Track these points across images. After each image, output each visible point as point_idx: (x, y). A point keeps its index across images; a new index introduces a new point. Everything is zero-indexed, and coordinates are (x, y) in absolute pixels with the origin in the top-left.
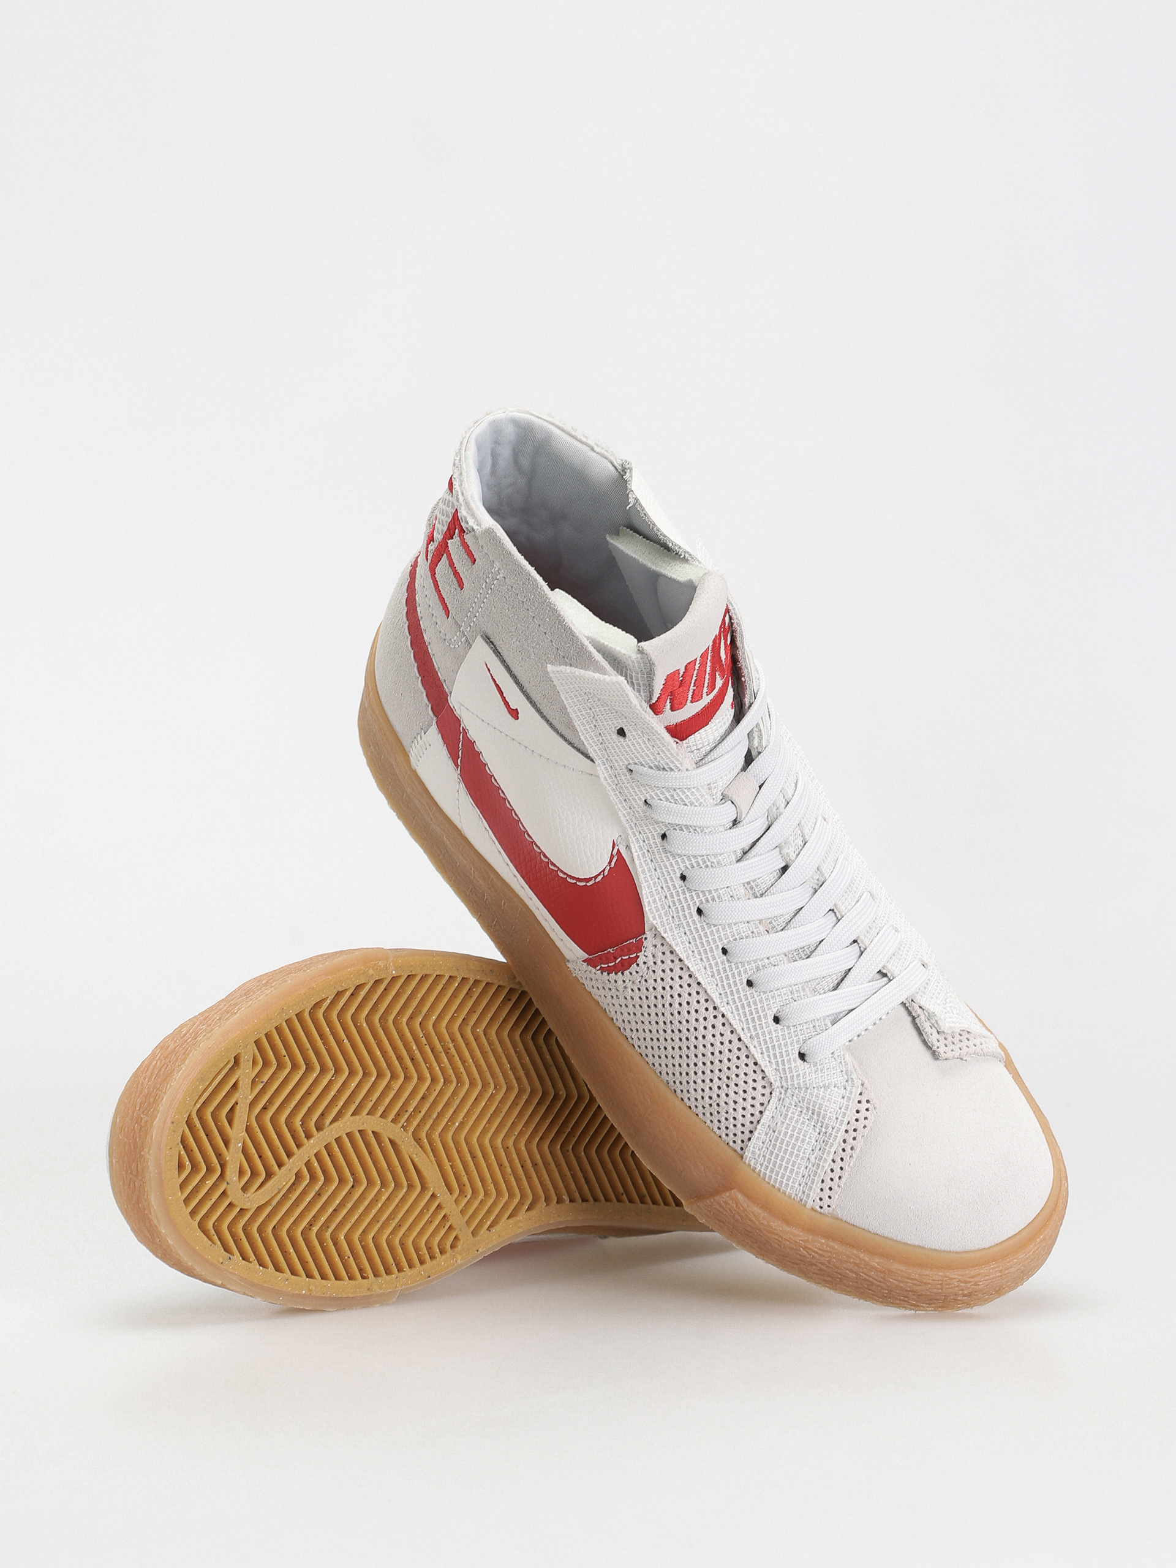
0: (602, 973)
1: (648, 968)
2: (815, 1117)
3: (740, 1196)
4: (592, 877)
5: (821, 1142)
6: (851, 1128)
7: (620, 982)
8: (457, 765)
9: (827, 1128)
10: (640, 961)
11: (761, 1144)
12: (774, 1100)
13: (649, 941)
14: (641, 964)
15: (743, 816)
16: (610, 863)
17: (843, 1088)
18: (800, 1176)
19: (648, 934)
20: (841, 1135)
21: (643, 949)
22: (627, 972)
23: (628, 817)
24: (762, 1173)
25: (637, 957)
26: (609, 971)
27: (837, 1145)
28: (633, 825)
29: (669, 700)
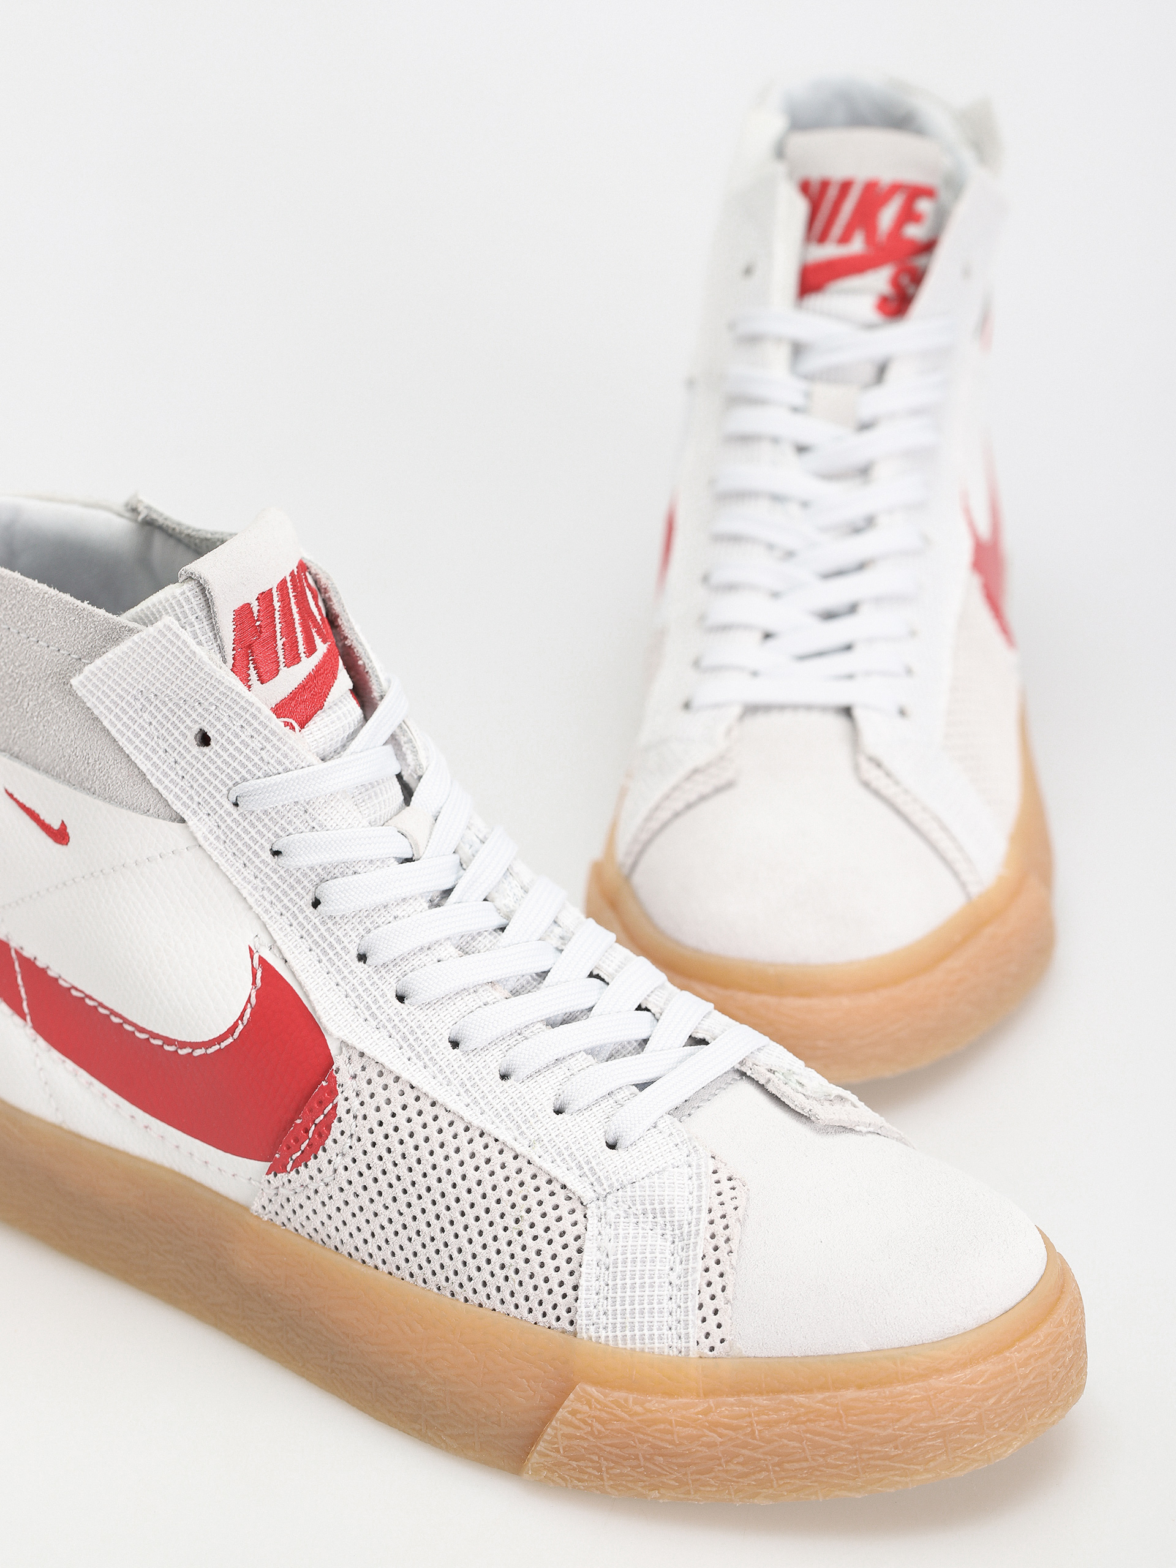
0: (298, 1172)
1: (355, 1117)
2: (659, 1219)
3: (592, 1390)
4: (237, 1020)
5: (680, 1251)
6: (716, 1215)
7: (325, 1166)
8: (23, 1016)
9: (681, 1228)
10: (341, 1111)
11: (594, 1296)
12: (592, 1221)
13: (344, 1069)
14: (344, 1116)
15: (422, 850)
16: (254, 983)
17: (686, 1167)
18: (666, 1314)
19: (339, 1061)
20: (705, 1230)
21: (340, 1090)
22: (329, 1143)
23: (257, 895)
24: (610, 1339)
25: (335, 1107)
26: (304, 1160)
27: (704, 1245)
28: (268, 906)
29: (251, 662)
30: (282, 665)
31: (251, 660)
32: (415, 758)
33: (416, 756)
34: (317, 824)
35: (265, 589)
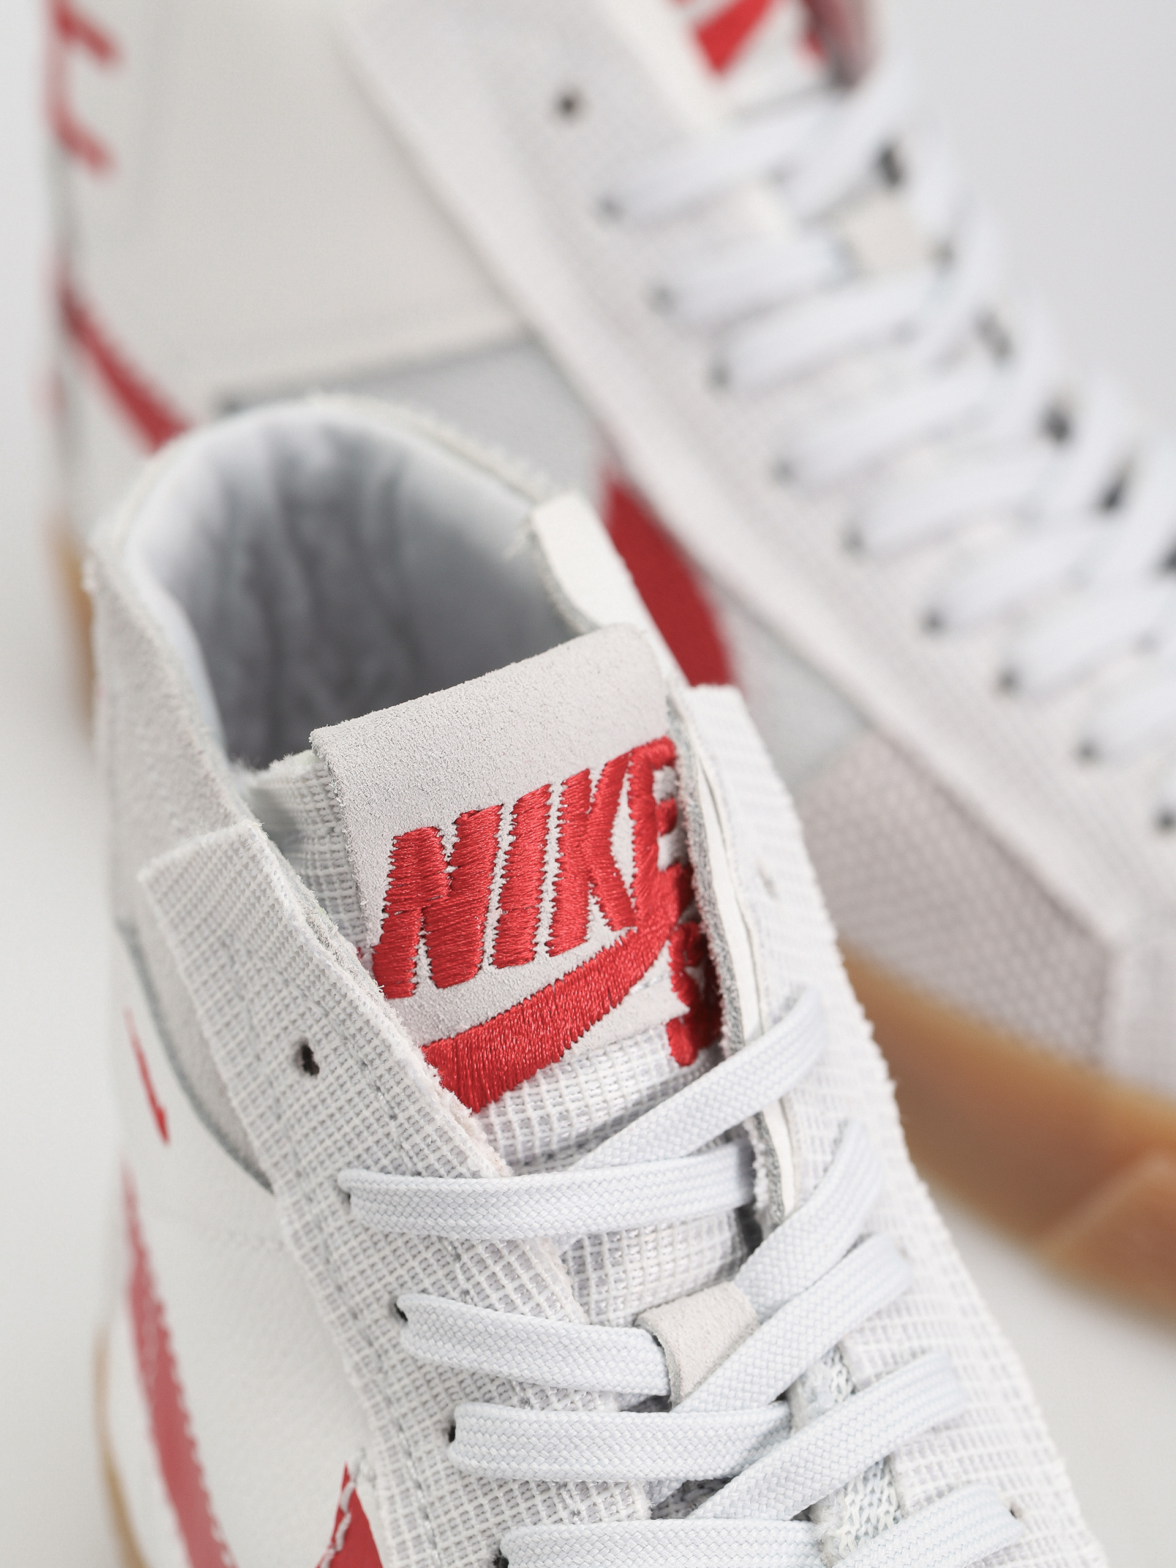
28: (382, 1402)
29: (423, 941)
30: (487, 960)
31: (423, 937)
32: (773, 1187)
33: (775, 1184)
34: (548, 1299)
35: (484, 802)
